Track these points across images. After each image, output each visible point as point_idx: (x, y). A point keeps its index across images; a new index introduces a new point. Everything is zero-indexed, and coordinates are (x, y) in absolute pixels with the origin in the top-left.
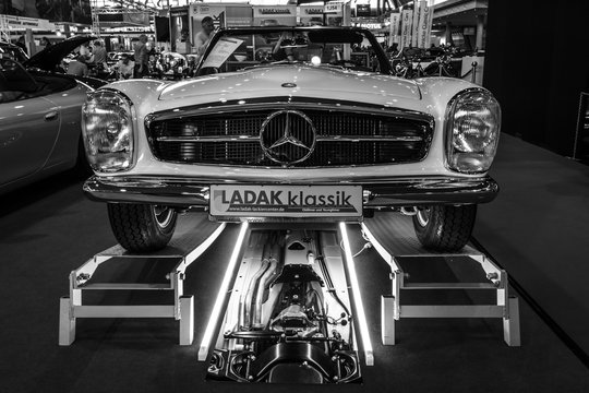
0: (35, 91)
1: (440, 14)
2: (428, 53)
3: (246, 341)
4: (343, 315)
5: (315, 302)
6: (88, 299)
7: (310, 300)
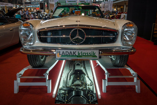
0: (7, 23)
1: (115, 3)
2: (111, 13)
3: (65, 90)
4: (91, 83)
5: (83, 80)
6: (22, 80)
7: (82, 79)
